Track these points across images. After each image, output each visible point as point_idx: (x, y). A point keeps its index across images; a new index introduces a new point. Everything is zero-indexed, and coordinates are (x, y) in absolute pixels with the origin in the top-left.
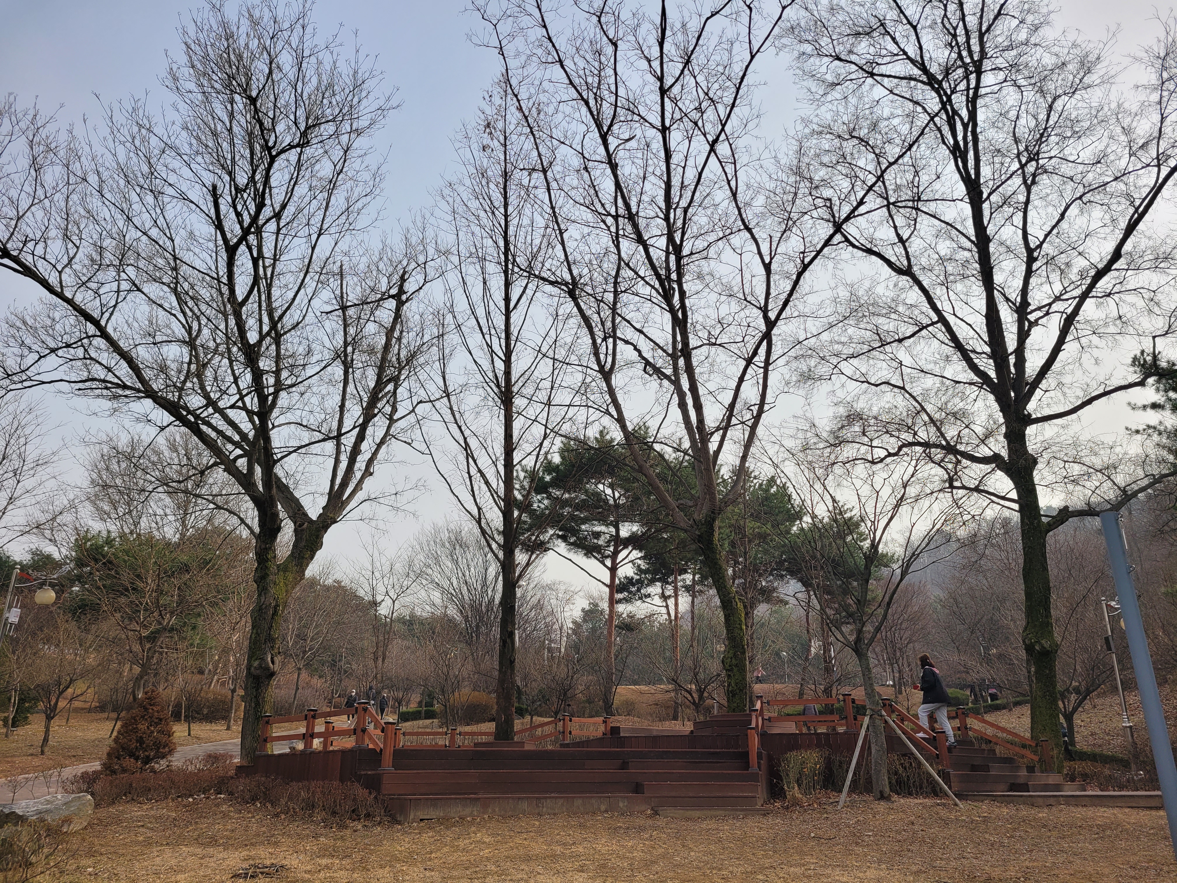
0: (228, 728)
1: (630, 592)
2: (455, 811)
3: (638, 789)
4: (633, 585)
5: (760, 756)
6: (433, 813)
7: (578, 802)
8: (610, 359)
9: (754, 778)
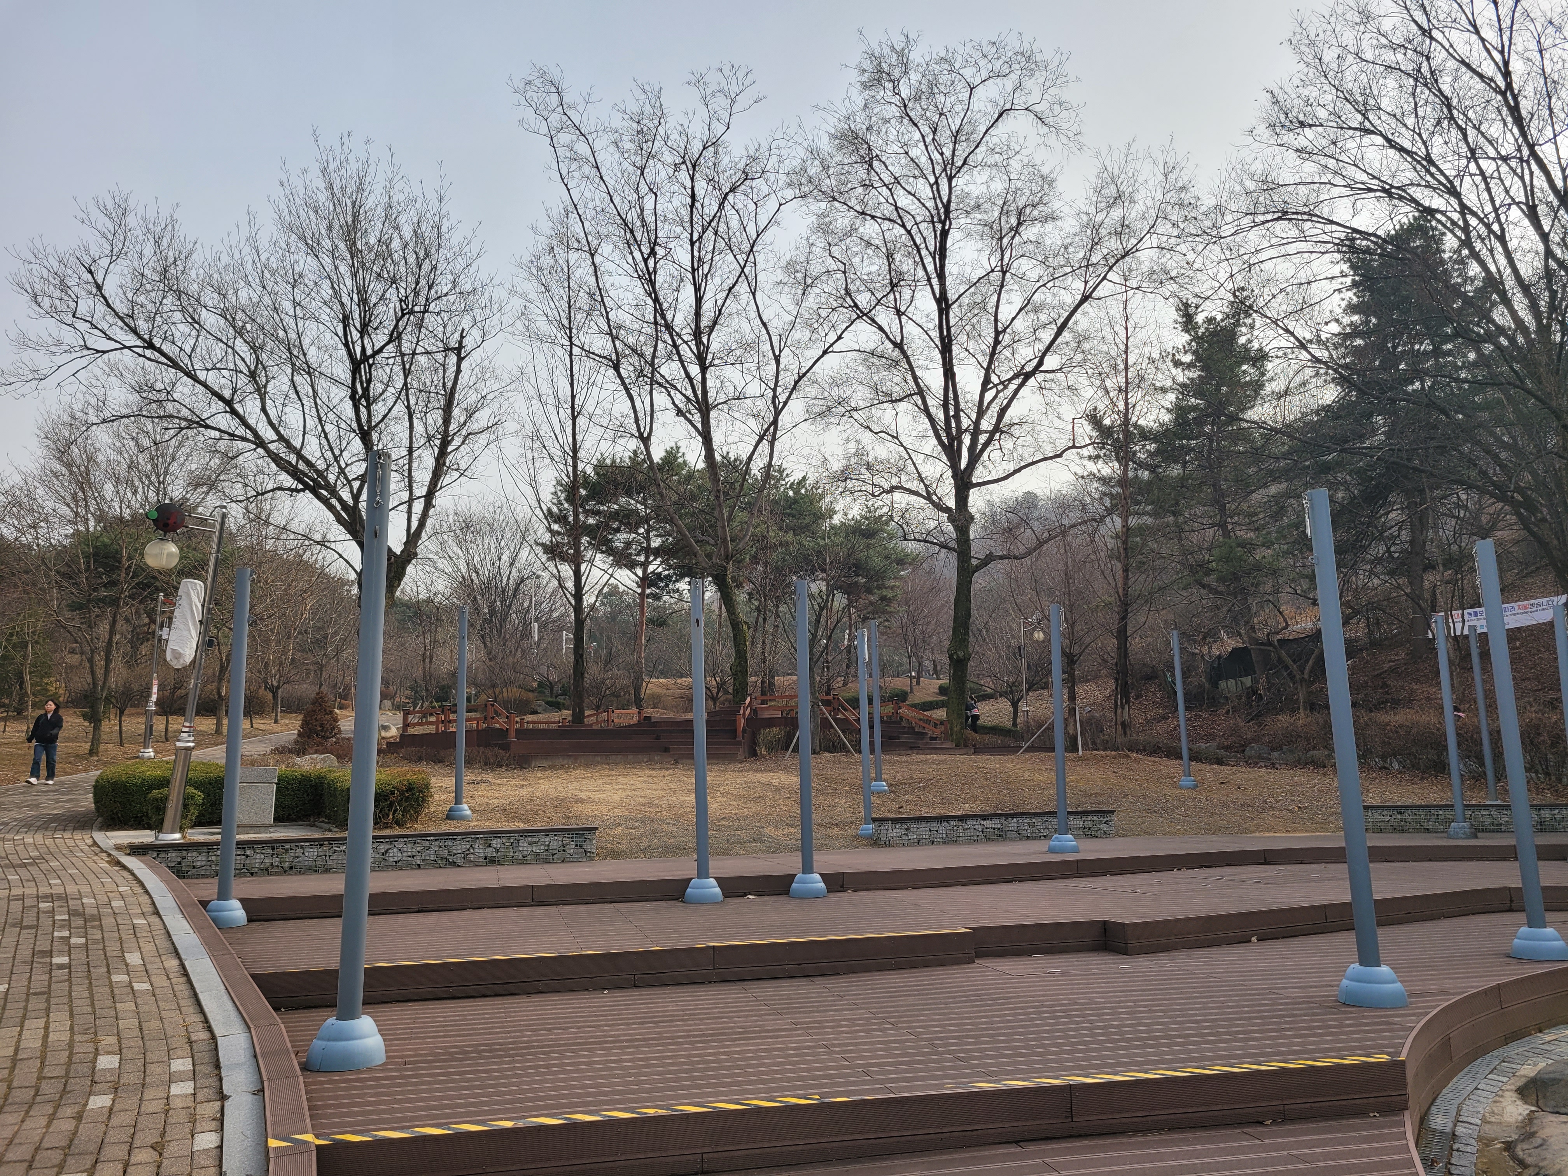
0: (276, 721)
1: (658, 588)
2: (558, 762)
3: (666, 750)
4: (661, 580)
5: (744, 731)
6: (545, 763)
7: (630, 757)
8: (648, 428)
9: (739, 743)
